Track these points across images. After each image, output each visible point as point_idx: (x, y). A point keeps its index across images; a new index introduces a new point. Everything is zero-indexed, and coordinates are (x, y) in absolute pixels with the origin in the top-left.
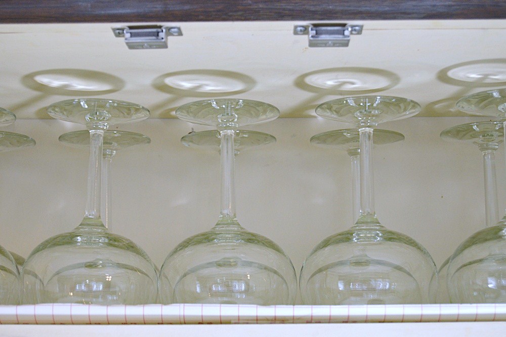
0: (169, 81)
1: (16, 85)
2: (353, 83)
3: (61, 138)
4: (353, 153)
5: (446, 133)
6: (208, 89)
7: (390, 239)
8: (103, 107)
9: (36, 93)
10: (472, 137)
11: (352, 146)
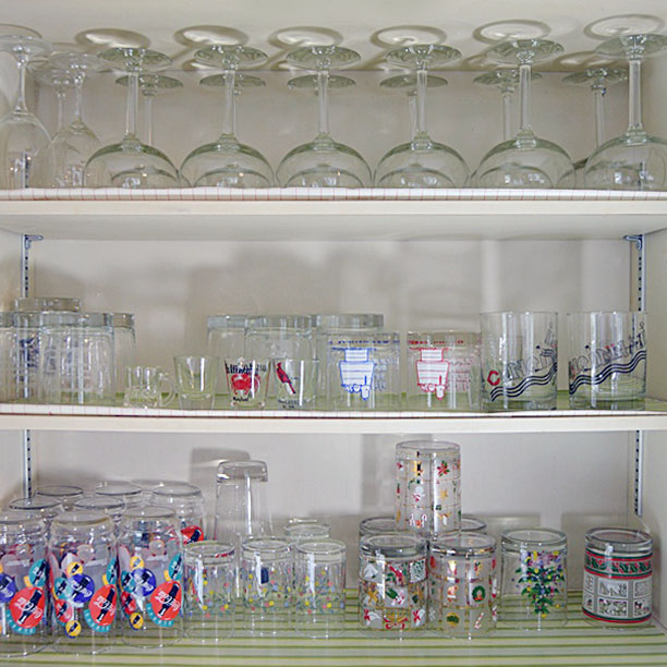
0: (281, 37)
1: (170, 40)
2: (412, 40)
3: (202, 82)
4: (411, 94)
5: (477, 79)
6: (308, 44)
7: (438, 149)
8: (234, 52)
9: (184, 47)
10: (497, 82)
11: (410, 88)
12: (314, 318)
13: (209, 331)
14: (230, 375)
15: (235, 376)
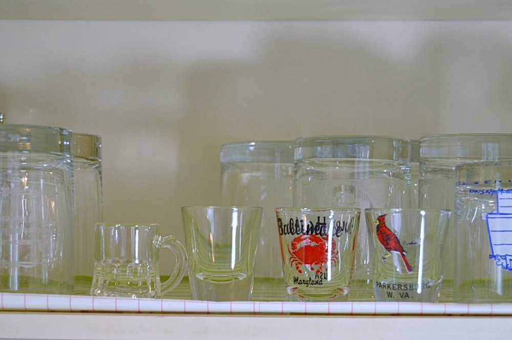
12: (417, 145)
13: (223, 168)
14: (290, 238)
15: (299, 240)
